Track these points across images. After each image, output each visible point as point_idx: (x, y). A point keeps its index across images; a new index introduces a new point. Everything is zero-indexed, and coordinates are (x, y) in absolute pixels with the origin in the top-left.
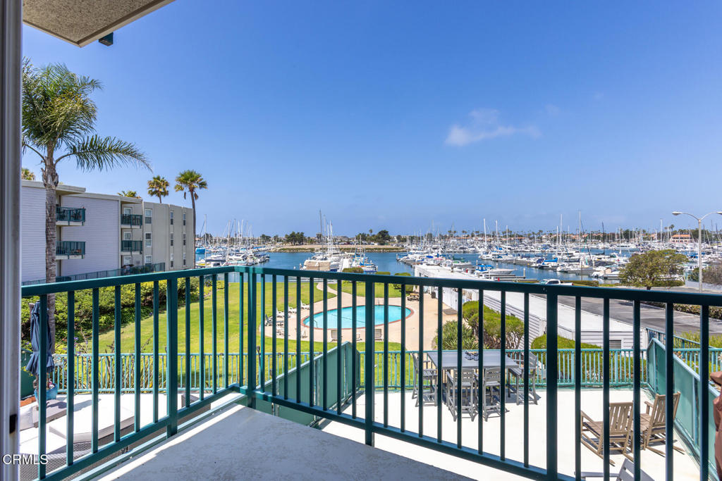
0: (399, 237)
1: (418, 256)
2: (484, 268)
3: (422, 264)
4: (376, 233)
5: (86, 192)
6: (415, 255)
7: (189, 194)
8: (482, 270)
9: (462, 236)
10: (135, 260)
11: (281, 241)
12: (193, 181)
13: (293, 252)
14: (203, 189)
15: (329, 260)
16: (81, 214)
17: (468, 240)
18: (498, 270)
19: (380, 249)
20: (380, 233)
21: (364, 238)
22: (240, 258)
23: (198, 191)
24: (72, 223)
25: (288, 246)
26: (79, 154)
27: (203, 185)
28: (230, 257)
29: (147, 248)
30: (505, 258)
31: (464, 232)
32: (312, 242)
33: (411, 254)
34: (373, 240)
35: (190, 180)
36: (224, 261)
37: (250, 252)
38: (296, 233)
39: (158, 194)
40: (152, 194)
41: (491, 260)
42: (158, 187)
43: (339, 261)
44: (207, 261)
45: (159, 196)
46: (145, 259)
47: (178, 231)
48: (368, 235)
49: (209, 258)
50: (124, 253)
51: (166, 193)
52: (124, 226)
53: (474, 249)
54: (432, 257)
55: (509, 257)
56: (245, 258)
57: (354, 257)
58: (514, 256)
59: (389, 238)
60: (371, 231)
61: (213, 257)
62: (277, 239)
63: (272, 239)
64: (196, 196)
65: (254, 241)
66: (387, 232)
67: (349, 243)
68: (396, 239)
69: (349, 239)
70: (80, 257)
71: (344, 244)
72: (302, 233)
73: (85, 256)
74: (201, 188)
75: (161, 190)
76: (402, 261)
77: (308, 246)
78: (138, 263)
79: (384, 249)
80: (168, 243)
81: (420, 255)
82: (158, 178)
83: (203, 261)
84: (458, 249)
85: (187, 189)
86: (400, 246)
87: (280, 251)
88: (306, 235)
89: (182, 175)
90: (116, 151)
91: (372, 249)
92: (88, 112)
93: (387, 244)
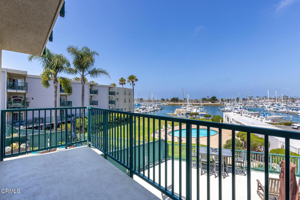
0: (222, 100)
1: (230, 108)
2: (265, 115)
3: (231, 112)
4: (210, 97)
5: (98, 84)
6: (228, 108)
7: (132, 83)
8: (264, 116)
9: (257, 99)
10: (113, 107)
11: (169, 101)
12: (133, 79)
13: (173, 105)
14: (137, 82)
15: (188, 109)
16: (97, 92)
17: (260, 101)
18: (274, 116)
19: (212, 105)
20: (212, 98)
21: (204, 100)
22: (152, 107)
23: (135, 82)
24: (94, 95)
25: (172, 103)
26: (91, 73)
27: (136, 80)
28: (149, 107)
29: (117, 103)
30: (281, 110)
31: (257, 97)
32: (181, 101)
33: (226, 107)
34: (209, 101)
35: (132, 79)
36: (146, 109)
37: (156, 105)
38: (175, 98)
39: (122, 84)
40: (120, 84)
41: (272, 111)
42: (122, 81)
43: (192, 109)
44: (140, 108)
45: (122, 85)
46: (117, 107)
47: (127, 97)
48: (207, 99)
49: (141, 107)
50: (110, 105)
51: (125, 84)
52: (110, 96)
53: (263, 105)
54: (237, 109)
55: (285, 110)
56: (154, 108)
57: (198, 108)
58: (287, 109)
59: (217, 100)
60: (208, 97)
61: (142, 107)
62: (168, 100)
63: (166, 100)
64: (134, 85)
65: (158, 101)
66: (216, 97)
67: (198, 102)
68: (220, 101)
69: (198, 100)
70: (96, 106)
71: (195, 102)
72: (178, 98)
73: (98, 105)
74: (136, 81)
75: (123, 83)
76: (221, 110)
77: (180, 103)
78: (114, 108)
79: (214, 105)
80: (124, 101)
81: (231, 108)
82: (122, 78)
83: (139, 108)
84: (253, 105)
85: (131, 82)
86: (222, 104)
87: (168, 105)
88: (179, 99)
89: (130, 77)
90: (101, 72)
91: (208, 105)
92: (92, 61)
93: (216, 103)
